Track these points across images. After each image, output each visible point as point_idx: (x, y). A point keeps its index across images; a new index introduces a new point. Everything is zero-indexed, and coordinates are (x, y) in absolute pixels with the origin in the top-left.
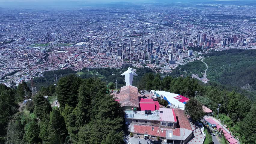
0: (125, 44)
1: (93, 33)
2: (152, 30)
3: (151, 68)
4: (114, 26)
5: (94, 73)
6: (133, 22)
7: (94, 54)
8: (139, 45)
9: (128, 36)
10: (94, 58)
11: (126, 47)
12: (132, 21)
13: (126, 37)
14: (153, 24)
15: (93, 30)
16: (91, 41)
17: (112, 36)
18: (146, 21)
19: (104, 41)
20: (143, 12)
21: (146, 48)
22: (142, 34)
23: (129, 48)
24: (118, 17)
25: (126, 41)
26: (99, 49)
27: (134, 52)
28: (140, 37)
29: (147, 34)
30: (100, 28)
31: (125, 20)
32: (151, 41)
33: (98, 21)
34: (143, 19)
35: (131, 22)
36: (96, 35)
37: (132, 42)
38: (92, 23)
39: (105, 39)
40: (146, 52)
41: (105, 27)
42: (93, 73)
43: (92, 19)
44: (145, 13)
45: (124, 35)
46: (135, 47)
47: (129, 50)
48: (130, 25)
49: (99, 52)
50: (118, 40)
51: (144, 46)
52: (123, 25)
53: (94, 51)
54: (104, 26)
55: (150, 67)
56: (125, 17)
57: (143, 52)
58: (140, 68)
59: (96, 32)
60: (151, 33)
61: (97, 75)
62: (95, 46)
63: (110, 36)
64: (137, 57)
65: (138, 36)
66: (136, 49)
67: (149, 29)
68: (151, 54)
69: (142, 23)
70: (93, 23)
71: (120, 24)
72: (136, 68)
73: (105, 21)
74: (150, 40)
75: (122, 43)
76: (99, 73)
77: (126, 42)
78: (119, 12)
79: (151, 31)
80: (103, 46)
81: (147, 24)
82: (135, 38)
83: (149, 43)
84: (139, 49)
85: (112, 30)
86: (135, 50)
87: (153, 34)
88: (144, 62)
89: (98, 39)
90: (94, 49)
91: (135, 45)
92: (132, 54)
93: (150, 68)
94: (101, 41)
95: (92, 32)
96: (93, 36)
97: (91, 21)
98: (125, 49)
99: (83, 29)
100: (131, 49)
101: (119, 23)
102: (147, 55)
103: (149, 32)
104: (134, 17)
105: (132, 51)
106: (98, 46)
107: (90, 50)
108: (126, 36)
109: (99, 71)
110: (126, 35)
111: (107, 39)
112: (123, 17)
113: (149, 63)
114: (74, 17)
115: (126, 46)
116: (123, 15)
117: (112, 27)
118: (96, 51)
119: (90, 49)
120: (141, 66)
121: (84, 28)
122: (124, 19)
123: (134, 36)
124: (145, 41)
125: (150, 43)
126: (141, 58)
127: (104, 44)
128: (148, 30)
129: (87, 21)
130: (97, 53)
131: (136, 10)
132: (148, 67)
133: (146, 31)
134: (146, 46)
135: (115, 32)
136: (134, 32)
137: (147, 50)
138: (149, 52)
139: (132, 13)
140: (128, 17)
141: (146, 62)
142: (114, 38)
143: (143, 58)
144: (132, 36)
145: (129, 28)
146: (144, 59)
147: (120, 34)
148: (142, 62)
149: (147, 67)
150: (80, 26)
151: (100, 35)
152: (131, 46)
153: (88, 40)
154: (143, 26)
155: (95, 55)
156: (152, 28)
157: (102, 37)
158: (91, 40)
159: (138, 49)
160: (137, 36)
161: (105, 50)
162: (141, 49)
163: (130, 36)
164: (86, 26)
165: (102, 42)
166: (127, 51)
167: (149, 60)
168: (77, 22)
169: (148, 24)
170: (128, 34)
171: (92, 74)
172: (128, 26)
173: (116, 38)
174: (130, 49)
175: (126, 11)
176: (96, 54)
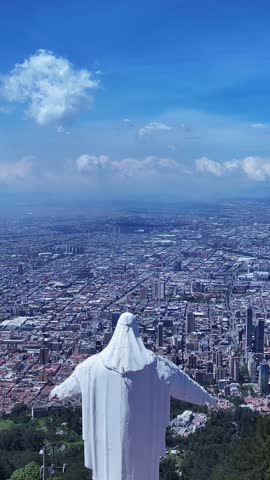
0: (168, 324)
1: (62, 287)
2: (258, 280)
3: (263, 411)
4: (133, 268)
5: (53, 426)
6: (194, 255)
7: (59, 359)
8: (215, 327)
9: (179, 300)
10: (57, 371)
11: (170, 335)
12: (192, 250)
13: (170, 301)
14: (261, 261)
15: (61, 278)
16: (52, 314)
17: (125, 298)
18: (236, 253)
19: (96, 313)
20: (227, 225)
21: (240, 339)
22: (227, 292)
23: (179, 340)
24: (146, 239)
25: (169, 315)
26: (77, 340)
27: (200, 351)
28: (220, 302)
29: (244, 290)
30: (85, 274)
31: (169, 249)
32: (259, 315)
33: (81, 251)
34: (226, 245)
35: (186, 255)
36: (70, 295)
37: (191, 317)
38: (58, 258)
39: (99, 306)
40: (239, 352)
41: (103, 271)
42: (48, 424)
43: (61, 243)
44: (233, 227)
45: (165, 295)
46: (203, 335)
47: (181, 345)
48: (185, 263)
49: (77, 350)
50: (142, 310)
51: (233, 333)
52: (160, 263)
53: (60, 348)
54: (100, 266)
55: (259, 409)
56: (168, 238)
57: (229, 352)
58: (221, 411)
59: (70, 285)
60: (257, 291)
61: (61, 432)
62: (64, 329)
63: (118, 298)
64: (210, 369)
65: (213, 300)
66: (204, 342)
67: (250, 275)
68: (258, 361)
69: (225, 256)
70: (62, 256)
71: (152, 259)
72: (205, 413)
73: (104, 250)
74: (255, 312)
75: (155, 323)
76: (69, 426)
77: (170, 319)
78: (148, 226)
79: (254, 283)
80: (92, 330)
81: (240, 259)
82: (202, 305)
83: (250, 321)
84: (216, 343)
85: (122, 278)
86: (202, 347)
87: (263, 294)
88: (234, 387)
89: (75, 309)
90: (59, 340)
91: (202, 327)
92: (192, 359)
93: (257, 412)
94: (85, 315)
95: (59, 284)
96: (60, 296)
97: (59, 249)
98: (167, 342)
99: (30, 276)
100: (187, 342)
101: (147, 258)
102: (246, 365)
103: (248, 287)
104: (197, 240)
105: (191, 347)
106: (75, 329)
107: (45, 343)
108: (169, 298)
109: (68, 421)
110: (171, 295)
111: (105, 308)
112: (163, 239)
113: (254, 395)
114: (7, 239)
115: (170, 331)
116: (161, 232)
117: (125, 269)
118: (68, 346)
119: (46, 340)
120: (224, 405)
121: (33, 272)
122: (166, 245)
123: (199, 299)
124: (238, 314)
125: (256, 321)
126: (224, 374)
127: (95, 325)
128: (246, 279)
129: (46, 250)
130: (70, 353)
131: (203, 219)
132: (251, 406)
133: (238, 283)
134: (241, 333)
135: (134, 284)
136: (199, 287)
137: (245, 347)
138: (251, 355)
139: (191, 228)
140: (178, 238)
141: (242, 389)
142: (131, 303)
143: (230, 373)
144: (191, 300)
145: (180, 273)
146: (235, 379)
147: (151, 291)
148: (228, 390)
149: (248, 409)
150: (21, 266)
151: (84, 294)
152: (189, 331)
153: (44, 311)
154: (229, 267)
155: (61, 362)
156: (261, 273)
157: (90, 302)
158: (52, 309)
159: (211, 342)
160: (208, 299)
161: (98, 343)
162: (223, 344)
163: (185, 297)
164: (40, 264)
165: (90, 318)
166: (174, 347)
167: (252, 384)
168: (12, 254)
169: (246, 259)
170: (177, 291)
171: (45, 429)
172: (178, 268)
173: (138, 303)
174: (183, 342)
175: (173, 221)
176: (63, 356)
